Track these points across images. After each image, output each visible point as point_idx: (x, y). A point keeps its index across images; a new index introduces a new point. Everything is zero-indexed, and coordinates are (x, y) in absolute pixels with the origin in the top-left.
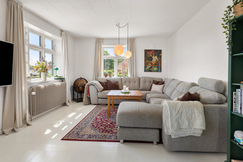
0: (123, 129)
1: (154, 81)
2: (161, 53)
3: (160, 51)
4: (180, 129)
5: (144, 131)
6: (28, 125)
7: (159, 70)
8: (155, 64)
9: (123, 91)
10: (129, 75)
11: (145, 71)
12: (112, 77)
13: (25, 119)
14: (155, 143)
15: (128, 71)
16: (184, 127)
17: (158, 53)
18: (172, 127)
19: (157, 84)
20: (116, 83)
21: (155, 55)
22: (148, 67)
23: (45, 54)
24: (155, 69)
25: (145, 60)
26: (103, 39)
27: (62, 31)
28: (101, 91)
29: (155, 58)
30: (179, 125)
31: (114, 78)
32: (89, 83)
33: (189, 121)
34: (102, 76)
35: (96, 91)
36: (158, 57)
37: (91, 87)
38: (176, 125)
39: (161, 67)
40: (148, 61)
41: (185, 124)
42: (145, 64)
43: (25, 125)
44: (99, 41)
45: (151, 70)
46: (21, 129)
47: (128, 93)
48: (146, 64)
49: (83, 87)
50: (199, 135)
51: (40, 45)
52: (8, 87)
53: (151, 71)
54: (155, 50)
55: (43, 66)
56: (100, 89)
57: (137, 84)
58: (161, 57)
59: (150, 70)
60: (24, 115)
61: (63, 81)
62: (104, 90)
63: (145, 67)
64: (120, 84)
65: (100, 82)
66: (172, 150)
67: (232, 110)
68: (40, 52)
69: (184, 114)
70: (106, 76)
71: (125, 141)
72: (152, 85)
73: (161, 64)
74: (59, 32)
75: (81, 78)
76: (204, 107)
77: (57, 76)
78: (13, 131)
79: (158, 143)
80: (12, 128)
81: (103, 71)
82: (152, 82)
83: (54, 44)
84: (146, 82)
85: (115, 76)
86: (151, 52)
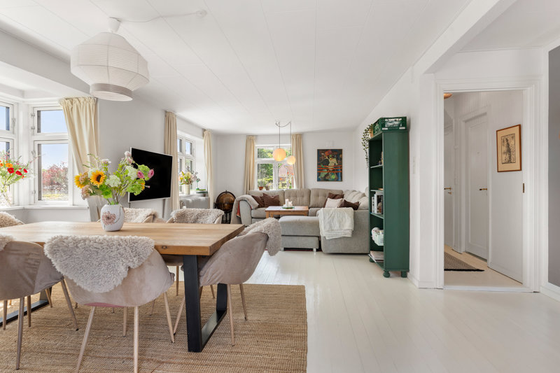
0: (284, 237)
1: (330, 194)
2: (341, 153)
3: (340, 151)
4: (332, 230)
5: (303, 238)
7: (339, 178)
8: (334, 170)
9: (285, 206)
10: (295, 187)
11: (319, 180)
12: (270, 190)
14: (315, 250)
15: (293, 180)
16: (336, 228)
17: (337, 154)
18: (325, 228)
19: (333, 198)
20: (275, 197)
21: (333, 157)
22: (323, 175)
24: (333, 177)
25: (319, 164)
26: (256, 136)
27: (204, 130)
28: (256, 209)
29: (333, 162)
30: (331, 227)
31: (273, 192)
32: (238, 198)
33: (340, 223)
34: (256, 189)
35: (249, 209)
36: (337, 159)
37: (242, 204)
38: (328, 227)
39: (341, 173)
40: (322, 166)
41: (336, 226)
42: (318, 170)
44: (251, 139)
45: (327, 178)
47: (291, 208)
48: (320, 171)
49: (231, 204)
50: (349, 236)
51: (181, 151)
52: (167, 199)
53: (327, 180)
54: (332, 150)
56: (254, 205)
57: (305, 198)
58: (341, 159)
59: (325, 179)
61: (205, 195)
62: (259, 207)
63: (319, 174)
64: (281, 198)
65: (253, 197)
66: (329, 252)
67: (371, 211)
68: (181, 159)
69: (336, 217)
70: (261, 188)
71: (286, 249)
72: (327, 200)
73: (341, 170)
74: (201, 132)
75: (226, 192)
76: (354, 213)
77: (198, 189)
79: (317, 250)
81: (256, 181)
82: (327, 195)
83: (193, 147)
84: (318, 196)
85: (274, 189)
86: (327, 153)
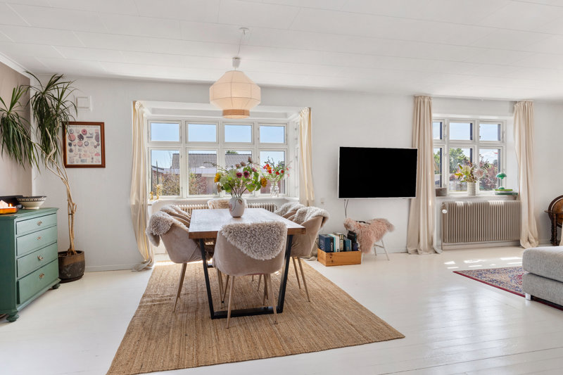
6: (436, 252)
13: (432, 244)
23: (480, 150)
27: (515, 103)
43: (432, 251)
46: (425, 253)
51: (471, 139)
55: (467, 173)
60: (430, 239)
61: (515, 199)
68: (471, 149)
74: (508, 106)
77: (503, 189)
78: (416, 252)
80: (415, 249)
83: (503, 129)
